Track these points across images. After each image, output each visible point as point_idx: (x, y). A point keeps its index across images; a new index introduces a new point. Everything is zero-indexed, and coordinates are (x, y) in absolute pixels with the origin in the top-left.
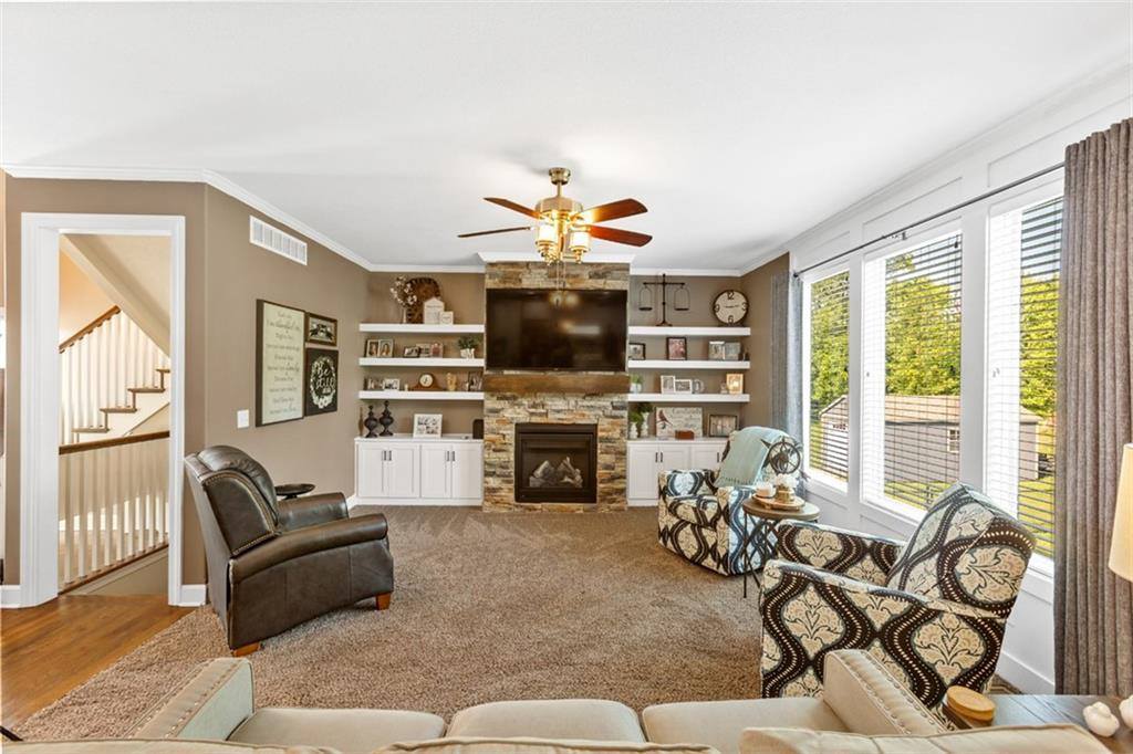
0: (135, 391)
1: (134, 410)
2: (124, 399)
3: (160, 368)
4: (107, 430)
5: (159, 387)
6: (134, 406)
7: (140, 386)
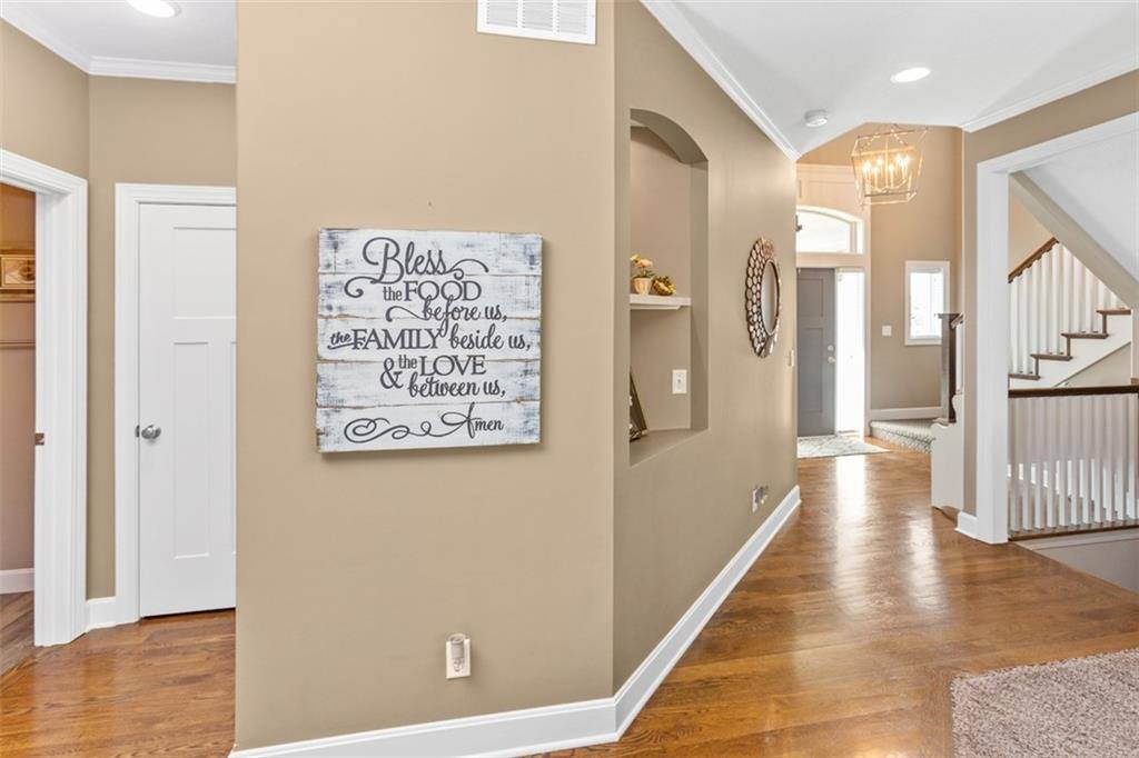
0: (1069, 337)
1: (1068, 358)
2: (1057, 345)
3: (1101, 308)
4: (1037, 378)
5: (1101, 332)
6: (1069, 354)
7: (1075, 330)
